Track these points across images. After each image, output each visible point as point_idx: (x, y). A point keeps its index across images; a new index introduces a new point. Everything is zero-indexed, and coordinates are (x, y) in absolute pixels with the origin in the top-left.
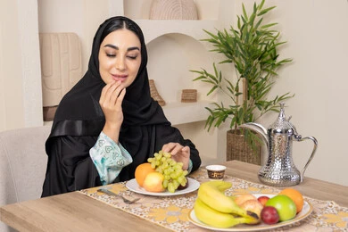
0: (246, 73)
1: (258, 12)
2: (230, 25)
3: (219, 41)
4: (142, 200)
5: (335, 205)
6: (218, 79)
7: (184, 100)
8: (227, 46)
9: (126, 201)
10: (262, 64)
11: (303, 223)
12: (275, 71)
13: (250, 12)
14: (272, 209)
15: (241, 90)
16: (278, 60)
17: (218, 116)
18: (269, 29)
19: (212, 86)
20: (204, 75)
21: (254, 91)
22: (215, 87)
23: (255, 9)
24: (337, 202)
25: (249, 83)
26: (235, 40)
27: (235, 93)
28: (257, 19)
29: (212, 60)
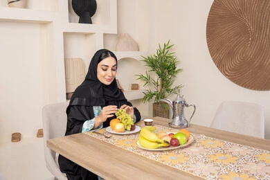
0: (161, 76)
2: (153, 53)
3: (148, 61)
4: (114, 136)
5: (204, 136)
6: (148, 79)
7: (132, 89)
8: (152, 63)
9: (106, 137)
10: (169, 71)
11: (190, 145)
12: (175, 75)
13: (162, 48)
14: (176, 139)
15: (159, 84)
16: (176, 69)
17: (149, 96)
18: (172, 55)
19: (145, 82)
20: (142, 77)
21: (165, 84)
22: (147, 83)
23: (165, 46)
24: (206, 135)
25: (163, 80)
26: (156, 61)
27: (156, 85)
28: (166, 51)
29: (145, 70)
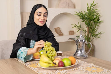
0: (88, 25)
1: (92, 5)
2: (84, 10)
3: (80, 15)
6: (80, 27)
7: (70, 34)
8: (82, 17)
10: (94, 22)
12: (98, 24)
13: (90, 6)
15: (87, 31)
20: (75, 26)
22: (79, 30)
23: (91, 5)
26: (85, 15)
27: (85, 31)
28: (92, 8)
29: (78, 21)
